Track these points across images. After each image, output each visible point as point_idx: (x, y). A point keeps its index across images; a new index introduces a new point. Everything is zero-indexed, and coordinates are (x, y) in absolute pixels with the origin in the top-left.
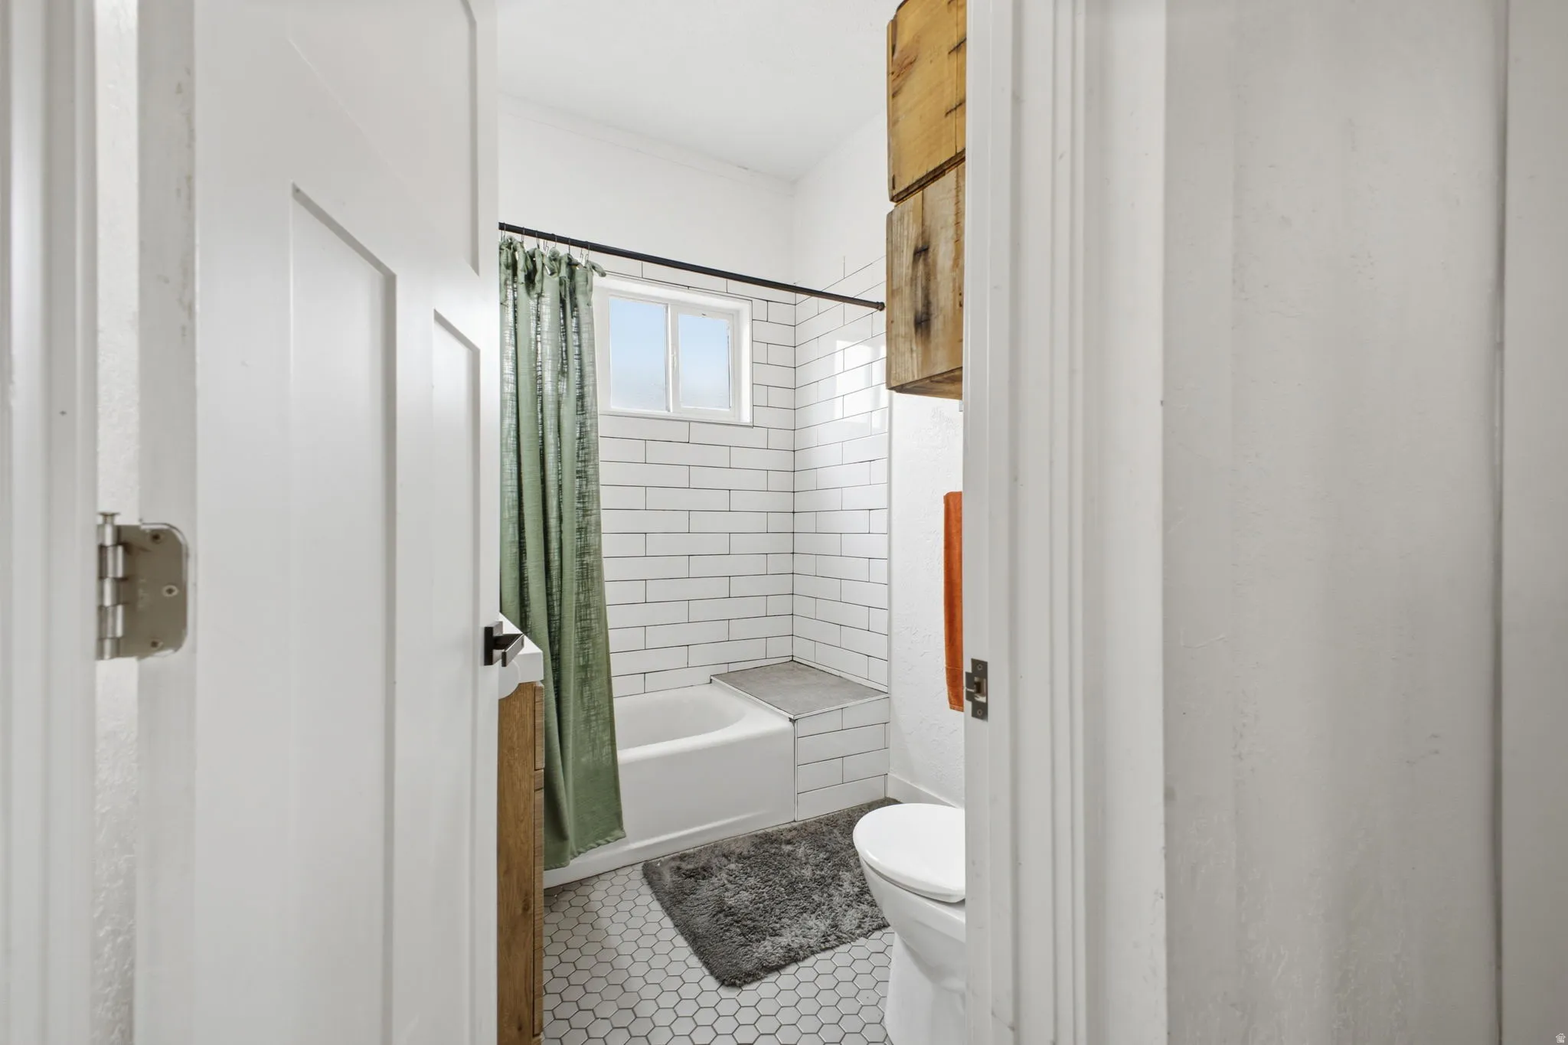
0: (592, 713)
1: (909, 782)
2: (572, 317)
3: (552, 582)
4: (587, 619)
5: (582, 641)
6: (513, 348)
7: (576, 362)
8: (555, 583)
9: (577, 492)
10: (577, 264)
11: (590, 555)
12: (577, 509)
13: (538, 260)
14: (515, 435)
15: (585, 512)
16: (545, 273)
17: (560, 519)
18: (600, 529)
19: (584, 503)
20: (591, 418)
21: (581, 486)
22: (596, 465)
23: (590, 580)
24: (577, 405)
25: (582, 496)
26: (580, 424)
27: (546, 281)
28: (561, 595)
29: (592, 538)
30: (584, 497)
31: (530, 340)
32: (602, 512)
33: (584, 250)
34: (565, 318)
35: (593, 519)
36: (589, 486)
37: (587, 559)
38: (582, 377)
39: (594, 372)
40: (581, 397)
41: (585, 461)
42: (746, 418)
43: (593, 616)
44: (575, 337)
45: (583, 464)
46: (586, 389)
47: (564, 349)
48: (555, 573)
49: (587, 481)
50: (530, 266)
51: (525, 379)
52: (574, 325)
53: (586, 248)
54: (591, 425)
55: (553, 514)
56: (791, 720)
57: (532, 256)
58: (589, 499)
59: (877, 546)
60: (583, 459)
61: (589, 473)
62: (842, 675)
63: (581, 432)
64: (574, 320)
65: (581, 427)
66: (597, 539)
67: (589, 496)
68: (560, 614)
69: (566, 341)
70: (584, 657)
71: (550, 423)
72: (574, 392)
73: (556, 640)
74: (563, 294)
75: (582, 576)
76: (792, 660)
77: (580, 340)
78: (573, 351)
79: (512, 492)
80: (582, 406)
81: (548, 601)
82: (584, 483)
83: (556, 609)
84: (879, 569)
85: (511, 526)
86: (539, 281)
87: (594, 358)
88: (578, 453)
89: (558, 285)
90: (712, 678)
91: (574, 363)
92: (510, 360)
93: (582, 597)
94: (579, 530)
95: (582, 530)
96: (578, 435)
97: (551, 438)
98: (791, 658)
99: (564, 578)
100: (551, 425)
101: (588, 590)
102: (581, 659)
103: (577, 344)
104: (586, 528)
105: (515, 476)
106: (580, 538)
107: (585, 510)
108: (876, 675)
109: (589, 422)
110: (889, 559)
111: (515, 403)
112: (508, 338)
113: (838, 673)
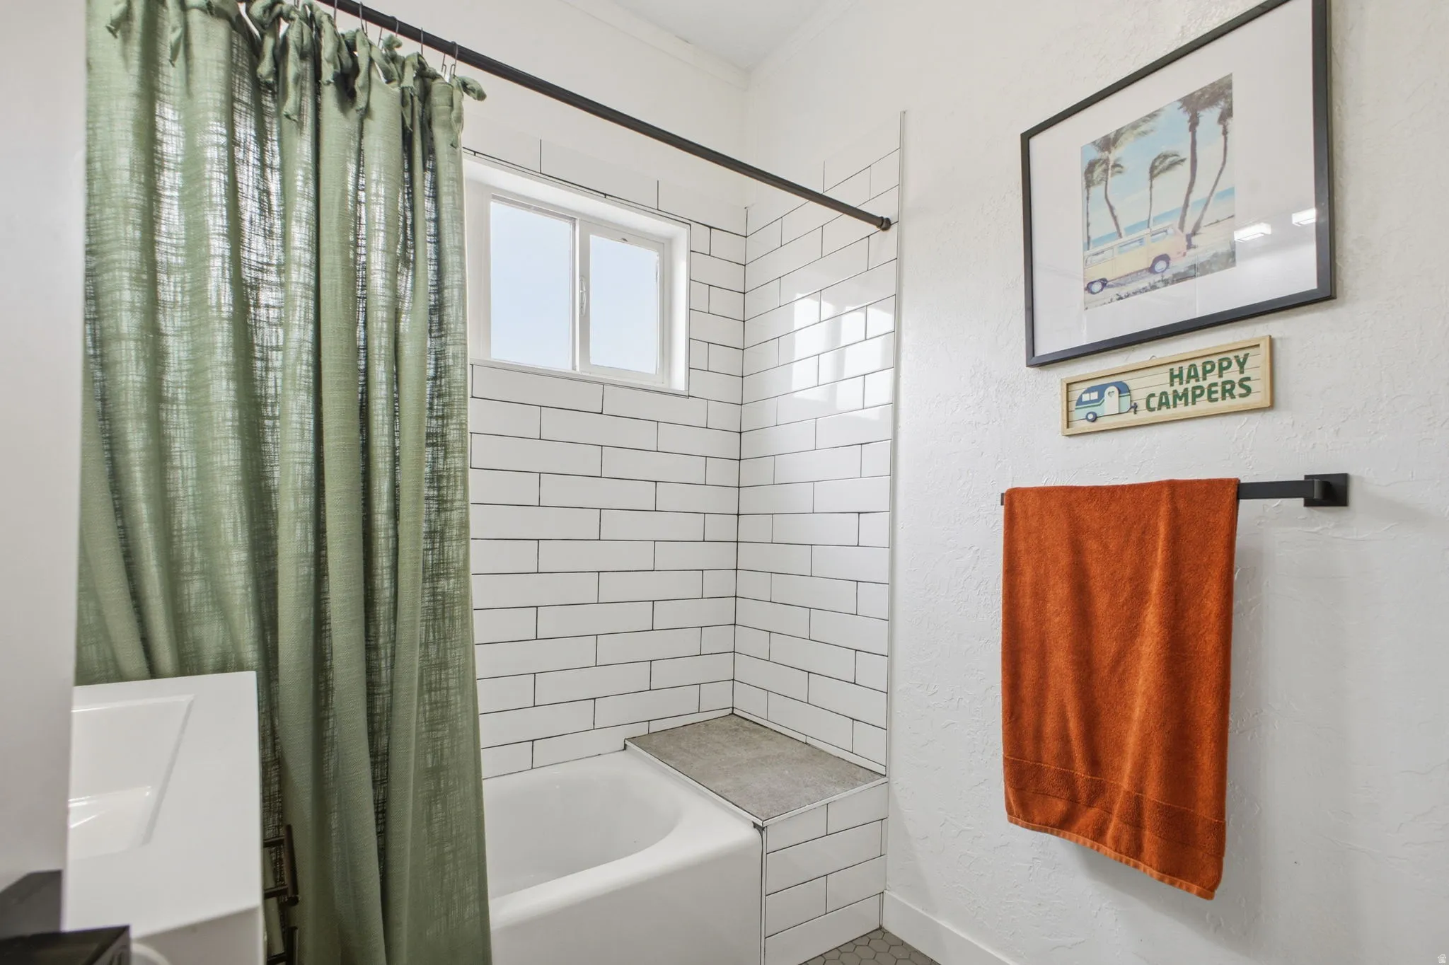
0: (447, 849)
1: (921, 911)
2: (425, 169)
3: (377, 627)
4: (440, 689)
5: (432, 725)
6: (311, 204)
7: (430, 248)
8: (383, 628)
9: (427, 470)
10: (435, 77)
11: (448, 579)
12: (428, 498)
13: (361, 53)
14: (311, 359)
15: (442, 503)
16: (374, 75)
17: (395, 514)
18: (467, 533)
19: (439, 488)
20: (454, 344)
21: (435, 460)
22: (461, 424)
23: (447, 621)
24: (431, 322)
25: (436, 478)
26: (436, 353)
27: (375, 90)
28: (393, 648)
29: (452, 550)
30: (440, 478)
31: (344, 192)
32: (471, 507)
33: (448, 57)
34: (411, 170)
35: (455, 516)
36: (448, 460)
37: (444, 585)
38: (440, 273)
39: (462, 265)
40: (438, 308)
41: (443, 417)
42: (679, 383)
43: (452, 683)
44: (429, 204)
45: (440, 422)
46: (447, 293)
47: (409, 222)
48: (382, 610)
49: (446, 453)
50: (347, 62)
51: (330, 260)
52: (428, 184)
53: (452, 55)
54: (455, 357)
55: (382, 505)
56: (755, 826)
57: (352, 47)
58: (448, 482)
59: (873, 564)
60: (440, 413)
61: (450, 438)
62: (810, 741)
63: (436, 368)
64: (428, 175)
65: (437, 359)
66: (461, 552)
67: (448, 477)
68: (392, 683)
69: (412, 209)
70: (434, 753)
71: (380, 343)
72: (426, 299)
73: (384, 727)
74: (408, 122)
75: (435, 615)
76: (733, 713)
77: (437, 209)
78: (425, 230)
79: (303, 464)
80: (441, 323)
81: (368, 660)
82: (441, 454)
83: (383, 674)
84: (874, 599)
85: (298, 526)
86: (362, 88)
87: (462, 241)
88: (431, 404)
89: (398, 102)
90: (627, 742)
91: (427, 250)
92: (304, 224)
93: (433, 650)
94: (431, 534)
95: (436, 535)
96: (431, 373)
97: (380, 372)
98: (730, 711)
99: (399, 619)
100: (380, 347)
101: (445, 638)
102: (429, 757)
103: (433, 216)
104: (443, 532)
105: (309, 435)
106: (433, 549)
107: (441, 500)
108: (869, 749)
109: (450, 350)
110: (891, 584)
111: (311, 304)
112: (299, 183)
113: (802, 738)
